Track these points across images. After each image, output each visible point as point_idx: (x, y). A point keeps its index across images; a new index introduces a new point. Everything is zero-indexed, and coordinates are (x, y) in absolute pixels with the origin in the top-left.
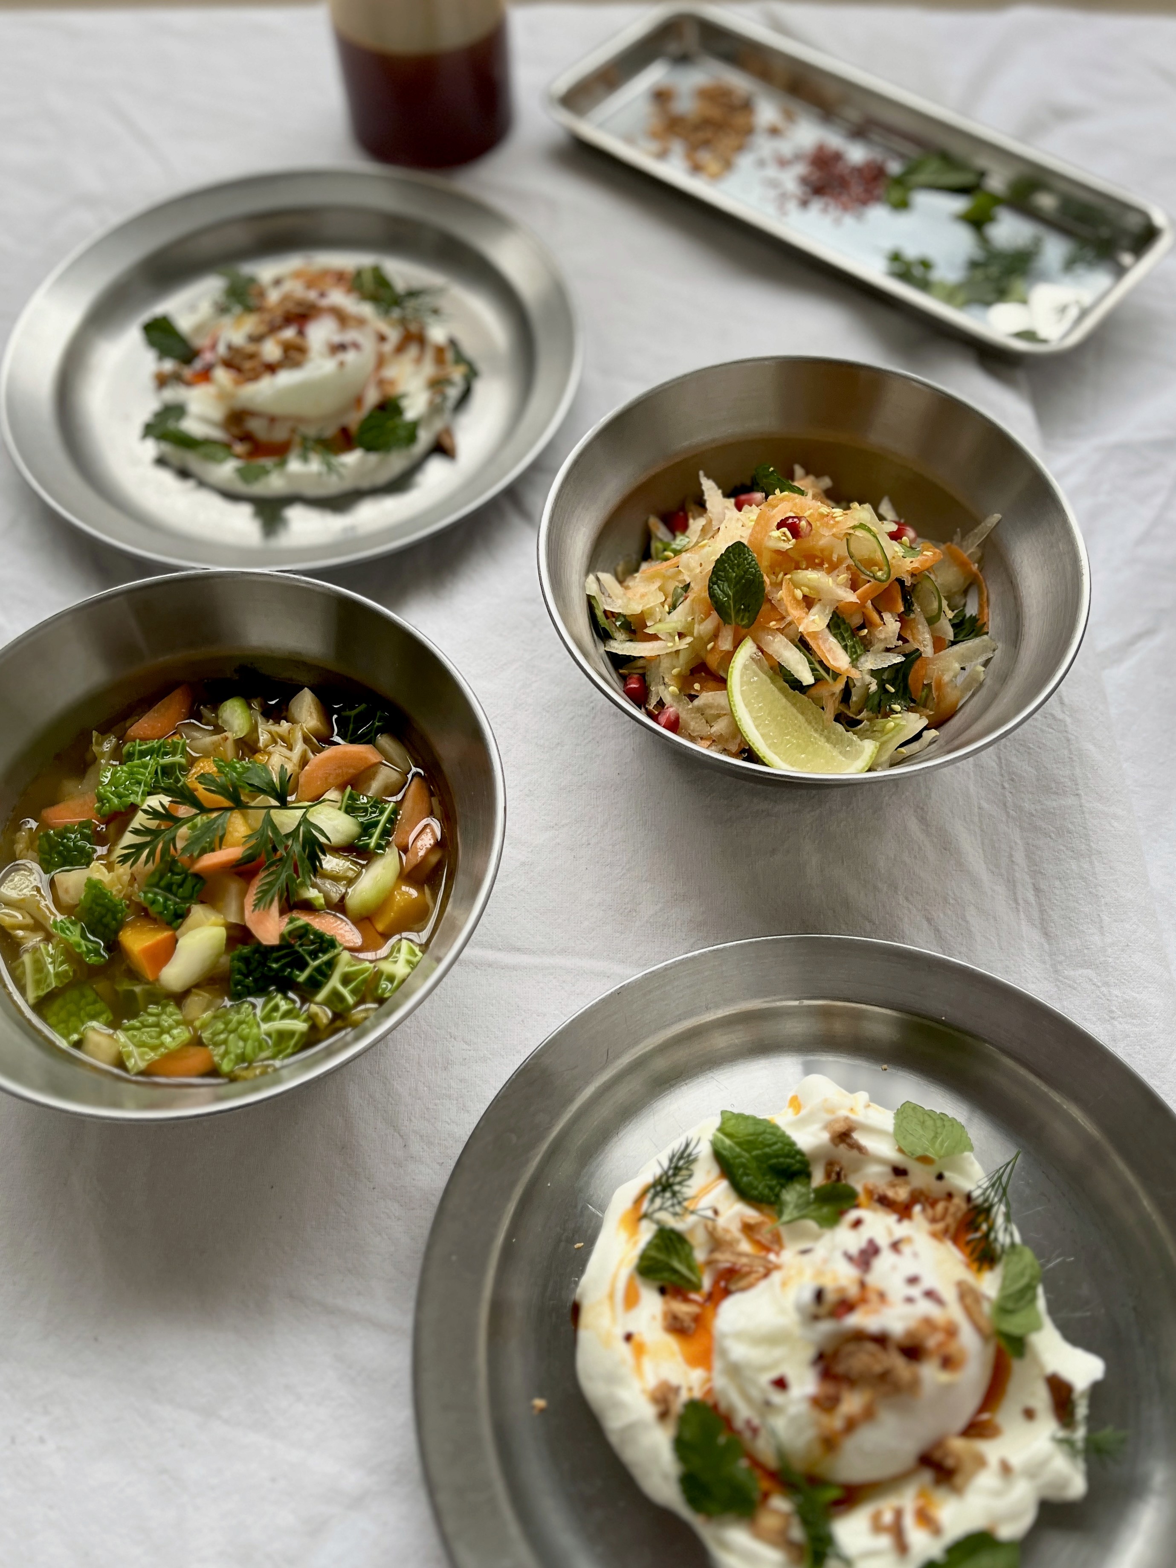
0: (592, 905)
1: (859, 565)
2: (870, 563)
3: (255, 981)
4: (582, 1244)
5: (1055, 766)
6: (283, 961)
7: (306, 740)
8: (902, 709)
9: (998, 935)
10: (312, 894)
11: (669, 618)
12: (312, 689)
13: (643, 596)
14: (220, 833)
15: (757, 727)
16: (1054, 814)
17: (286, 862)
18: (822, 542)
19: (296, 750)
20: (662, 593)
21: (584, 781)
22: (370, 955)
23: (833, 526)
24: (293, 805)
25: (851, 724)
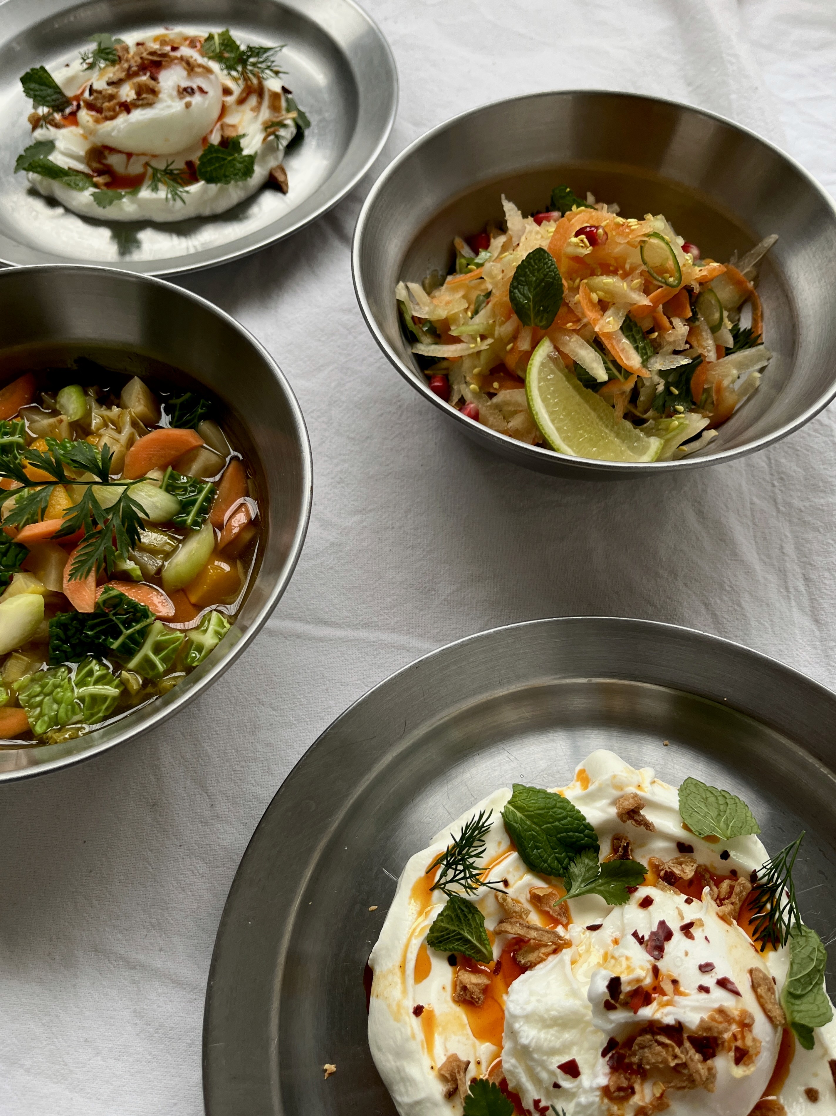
0: (394, 584)
1: (652, 272)
2: (662, 270)
3: (73, 646)
4: (376, 907)
5: (822, 467)
6: (98, 629)
7: (134, 424)
8: (685, 410)
9: (771, 621)
10: (129, 565)
11: (471, 322)
12: (142, 379)
13: (448, 303)
14: (43, 505)
15: (553, 421)
16: (823, 510)
17: (105, 536)
18: (617, 250)
19: (124, 432)
20: (465, 301)
21: (390, 471)
22: (179, 626)
23: (629, 234)
24: (116, 482)
25: (638, 422)
